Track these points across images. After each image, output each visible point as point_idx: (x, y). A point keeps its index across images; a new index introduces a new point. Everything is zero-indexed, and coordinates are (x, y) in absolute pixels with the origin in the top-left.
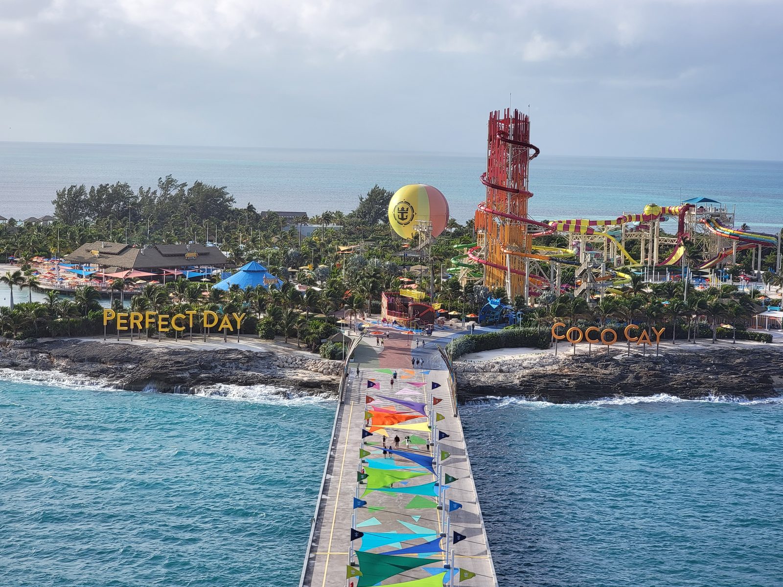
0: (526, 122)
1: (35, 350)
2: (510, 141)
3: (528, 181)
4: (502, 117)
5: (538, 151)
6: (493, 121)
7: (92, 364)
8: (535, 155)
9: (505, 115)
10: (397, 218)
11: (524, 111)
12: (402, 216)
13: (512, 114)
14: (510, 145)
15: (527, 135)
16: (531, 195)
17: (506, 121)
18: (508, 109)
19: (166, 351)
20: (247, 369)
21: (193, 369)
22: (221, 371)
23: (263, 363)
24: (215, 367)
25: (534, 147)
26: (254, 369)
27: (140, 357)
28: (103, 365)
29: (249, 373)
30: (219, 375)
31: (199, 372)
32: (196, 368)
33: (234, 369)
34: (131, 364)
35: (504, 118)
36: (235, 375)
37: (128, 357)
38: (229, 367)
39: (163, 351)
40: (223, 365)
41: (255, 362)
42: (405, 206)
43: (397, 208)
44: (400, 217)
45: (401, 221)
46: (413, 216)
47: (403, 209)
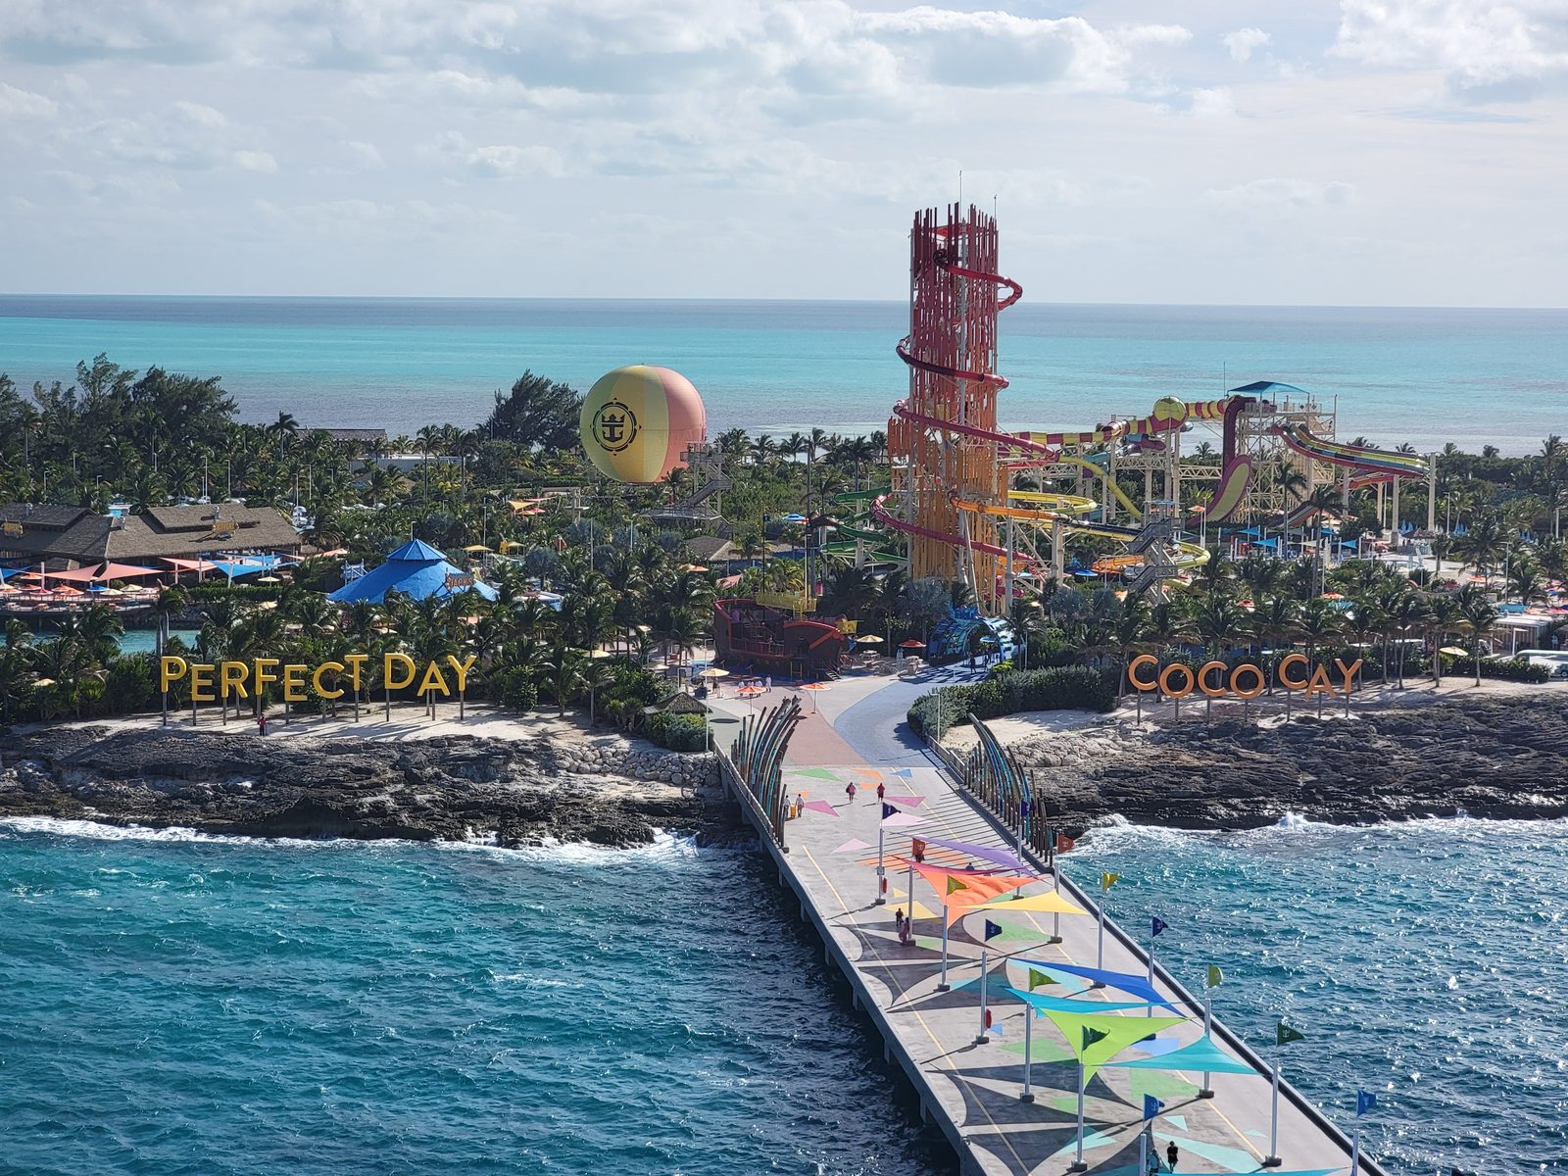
0: (992, 230)
1: (12, 753)
2: (960, 272)
3: (995, 355)
4: (942, 222)
5: (1017, 291)
6: (922, 233)
7: (155, 779)
8: (1010, 301)
9: (950, 217)
10: (601, 436)
11: (985, 209)
12: (612, 432)
13: (964, 215)
15: (993, 258)
16: (1003, 384)
17: (953, 229)
18: (957, 205)
19: (314, 744)
20: (507, 780)
21: (393, 783)
22: (454, 785)
23: (534, 763)
24: (437, 776)
25: (1009, 283)
26: (519, 778)
27: (266, 762)
28: (179, 782)
29: (512, 787)
30: (453, 795)
31: (407, 791)
32: (399, 782)
33: (477, 779)
34: (246, 778)
35: (946, 223)
36: (488, 794)
37: (237, 763)
38: (466, 777)
39: (310, 746)
40: (453, 773)
41: (516, 763)
42: (619, 413)
43: (600, 417)
44: (608, 435)
45: (609, 444)
46: (635, 432)
47: (613, 417)
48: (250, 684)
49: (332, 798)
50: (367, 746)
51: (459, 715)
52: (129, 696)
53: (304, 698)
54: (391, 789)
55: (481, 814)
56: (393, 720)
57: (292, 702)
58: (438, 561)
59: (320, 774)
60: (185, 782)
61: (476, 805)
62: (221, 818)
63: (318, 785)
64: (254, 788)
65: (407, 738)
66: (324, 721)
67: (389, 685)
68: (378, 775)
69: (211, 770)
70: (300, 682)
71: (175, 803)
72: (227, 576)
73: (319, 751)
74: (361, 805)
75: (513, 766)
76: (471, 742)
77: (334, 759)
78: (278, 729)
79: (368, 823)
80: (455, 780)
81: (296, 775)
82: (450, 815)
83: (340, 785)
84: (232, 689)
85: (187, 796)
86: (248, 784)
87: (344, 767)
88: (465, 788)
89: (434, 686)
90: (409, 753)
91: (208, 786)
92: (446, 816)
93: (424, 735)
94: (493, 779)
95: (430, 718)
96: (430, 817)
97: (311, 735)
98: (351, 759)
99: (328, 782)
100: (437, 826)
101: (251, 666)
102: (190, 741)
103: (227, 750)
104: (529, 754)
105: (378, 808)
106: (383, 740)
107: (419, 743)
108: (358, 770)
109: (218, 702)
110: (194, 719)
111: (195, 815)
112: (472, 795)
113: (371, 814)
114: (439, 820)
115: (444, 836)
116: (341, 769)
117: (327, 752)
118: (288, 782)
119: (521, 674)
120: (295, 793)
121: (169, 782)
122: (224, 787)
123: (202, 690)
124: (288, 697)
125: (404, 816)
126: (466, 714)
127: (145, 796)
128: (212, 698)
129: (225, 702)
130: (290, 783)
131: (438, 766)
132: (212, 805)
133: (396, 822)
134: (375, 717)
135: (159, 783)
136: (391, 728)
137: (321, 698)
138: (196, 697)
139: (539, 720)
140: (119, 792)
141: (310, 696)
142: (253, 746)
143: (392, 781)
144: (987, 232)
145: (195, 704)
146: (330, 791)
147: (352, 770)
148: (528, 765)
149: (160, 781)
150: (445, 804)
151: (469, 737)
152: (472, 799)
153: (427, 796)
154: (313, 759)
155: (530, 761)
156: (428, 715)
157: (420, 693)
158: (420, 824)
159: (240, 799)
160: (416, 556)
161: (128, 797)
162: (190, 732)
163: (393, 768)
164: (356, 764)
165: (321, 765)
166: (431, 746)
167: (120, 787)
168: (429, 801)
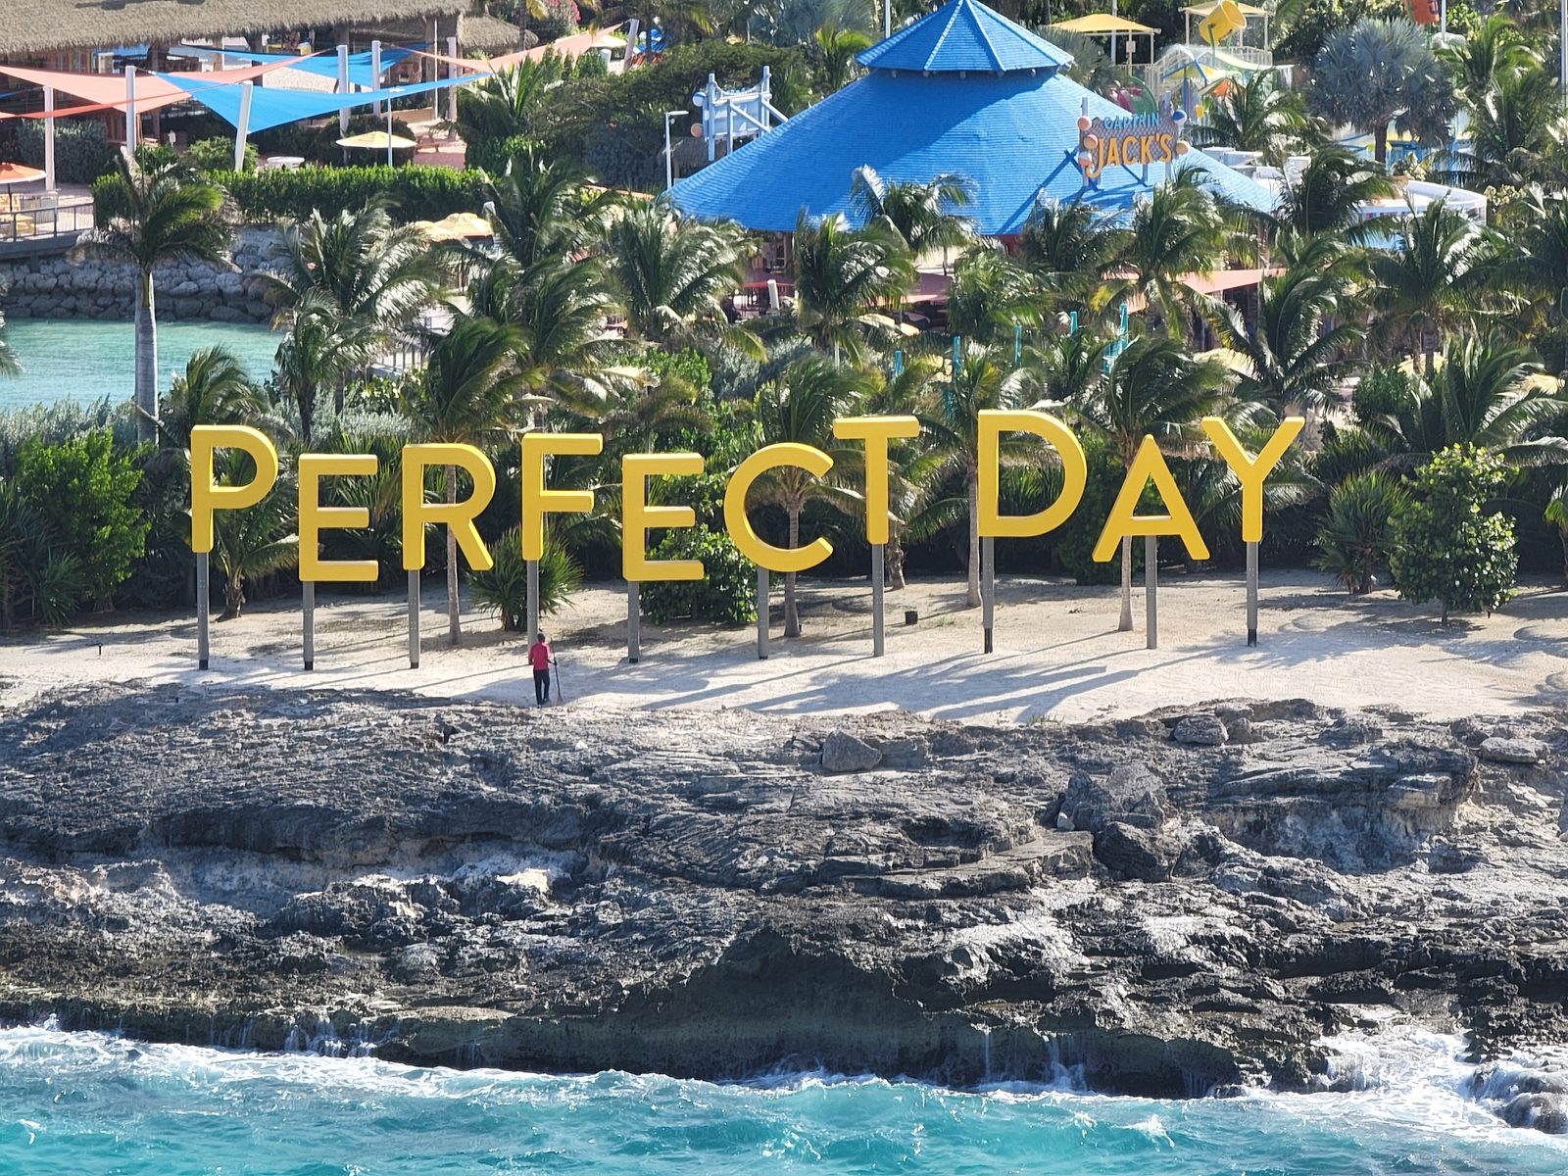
7: (198, 862)
19: (753, 737)
20: (1453, 862)
21: (1059, 874)
22: (1271, 882)
23: (1542, 800)
24: (1207, 851)
26: (1496, 854)
27: (592, 800)
28: (287, 870)
29: (1478, 888)
30: (1275, 919)
31: (1112, 904)
32: (1078, 872)
33: (1349, 856)
34: (523, 856)
36: (1398, 913)
37: (490, 806)
38: (1307, 851)
39: (741, 742)
40: (1261, 836)
41: (1479, 800)
48: (501, 519)
49: (856, 932)
50: (946, 744)
51: (1243, 629)
52: (65, 564)
53: (692, 571)
54: (1057, 895)
55: (1387, 985)
56: (1009, 650)
57: (646, 587)
58: (1045, 73)
59: (796, 849)
60: (306, 872)
61: (1363, 954)
62: (461, 1001)
63: (797, 883)
64: (560, 890)
65: (1072, 712)
66: (759, 652)
67: (989, 523)
68: (1001, 847)
69: (401, 830)
70: (681, 515)
71: (291, 946)
72: (230, 131)
73: (778, 759)
74: (961, 954)
75: (1469, 811)
76: (1307, 727)
77: (839, 789)
78: (601, 681)
79: (993, 1021)
80: (1275, 862)
81: (709, 846)
82: (1277, 989)
83: (872, 883)
84: (437, 537)
85: (326, 923)
86: (534, 878)
87: (880, 817)
88: (1315, 893)
89: (1153, 526)
90: (1104, 768)
91: (394, 885)
92: (1262, 993)
93: (1134, 700)
94: (1403, 858)
95: (1137, 638)
96: (1205, 999)
97: (730, 700)
98: (893, 785)
99: (831, 874)
100: (1241, 1033)
101: (509, 458)
102: (313, 727)
103: (448, 759)
104: (1523, 767)
105: (1017, 964)
106: (988, 720)
107: (1127, 730)
108: (930, 831)
109: (391, 583)
110: (308, 645)
111: (369, 991)
112: (1339, 917)
113: (997, 988)
114: (1240, 1009)
115: (1270, 1065)
116: (869, 826)
117: (805, 763)
118: (683, 872)
119: (1461, 478)
120: (717, 913)
121: (253, 873)
122: (449, 888)
123: (335, 544)
124: (638, 566)
125: (1115, 993)
126: (1269, 622)
127: (174, 921)
128: (367, 570)
129: (414, 583)
130: (693, 876)
131: (1206, 810)
132: (424, 954)
133: (1088, 1015)
134: (935, 636)
135: (215, 874)
136: (1002, 679)
137: (753, 574)
138: (313, 569)
139: (1526, 642)
140: (81, 909)
141: (710, 564)
142: (538, 745)
143: (1056, 869)
145: (309, 593)
146: (842, 907)
147: (909, 828)
148: (1519, 807)
149: (219, 870)
150: (1252, 953)
151: (1300, 709)
152: (1342, 933)
153: (1190, 924)
154: (762, 789)
155: (1527, 793)
156: (1125, 626)
157: (1103, 553)
158: (1176, 1025)
159: (519, 933)
160: (970, 59)
161: (118, 925)
162: (300, 693)
163: (1048, 820)
164: (923, 807)
165: (795, 811)
166: (1171, 740)
167: (76, 889)
168: (1194, 940)
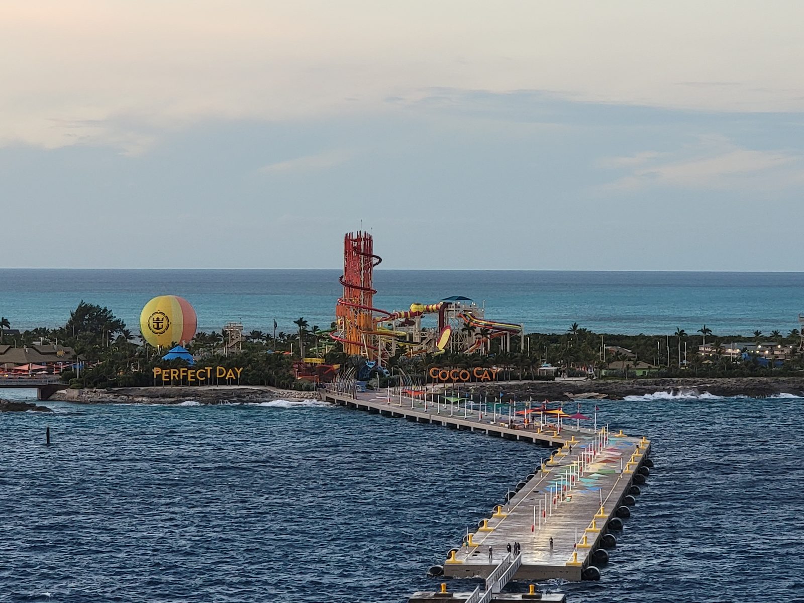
0: (370, 240)
1: (116, 394)
2: (362, 254)
4: (355, 237)
5: (380, 260)
6: (348, 240)
8: (377, 264)
9: (358, 236)
10: (152, 328)
11: (369, 232)
12: (158, 325)
13: (363, 235)
14: (362, 256)
15: (371, 249)
16: (375, 291)
17: (359, 240)
18: (360, 232)
25: (377, 257)
35: (356, 238)
42: (161, 317)
43: (152, 319)
44: (156, 327)
45: (156, 331)
46: (168, 325)
47: (158, 319)
144: (368, 240)
